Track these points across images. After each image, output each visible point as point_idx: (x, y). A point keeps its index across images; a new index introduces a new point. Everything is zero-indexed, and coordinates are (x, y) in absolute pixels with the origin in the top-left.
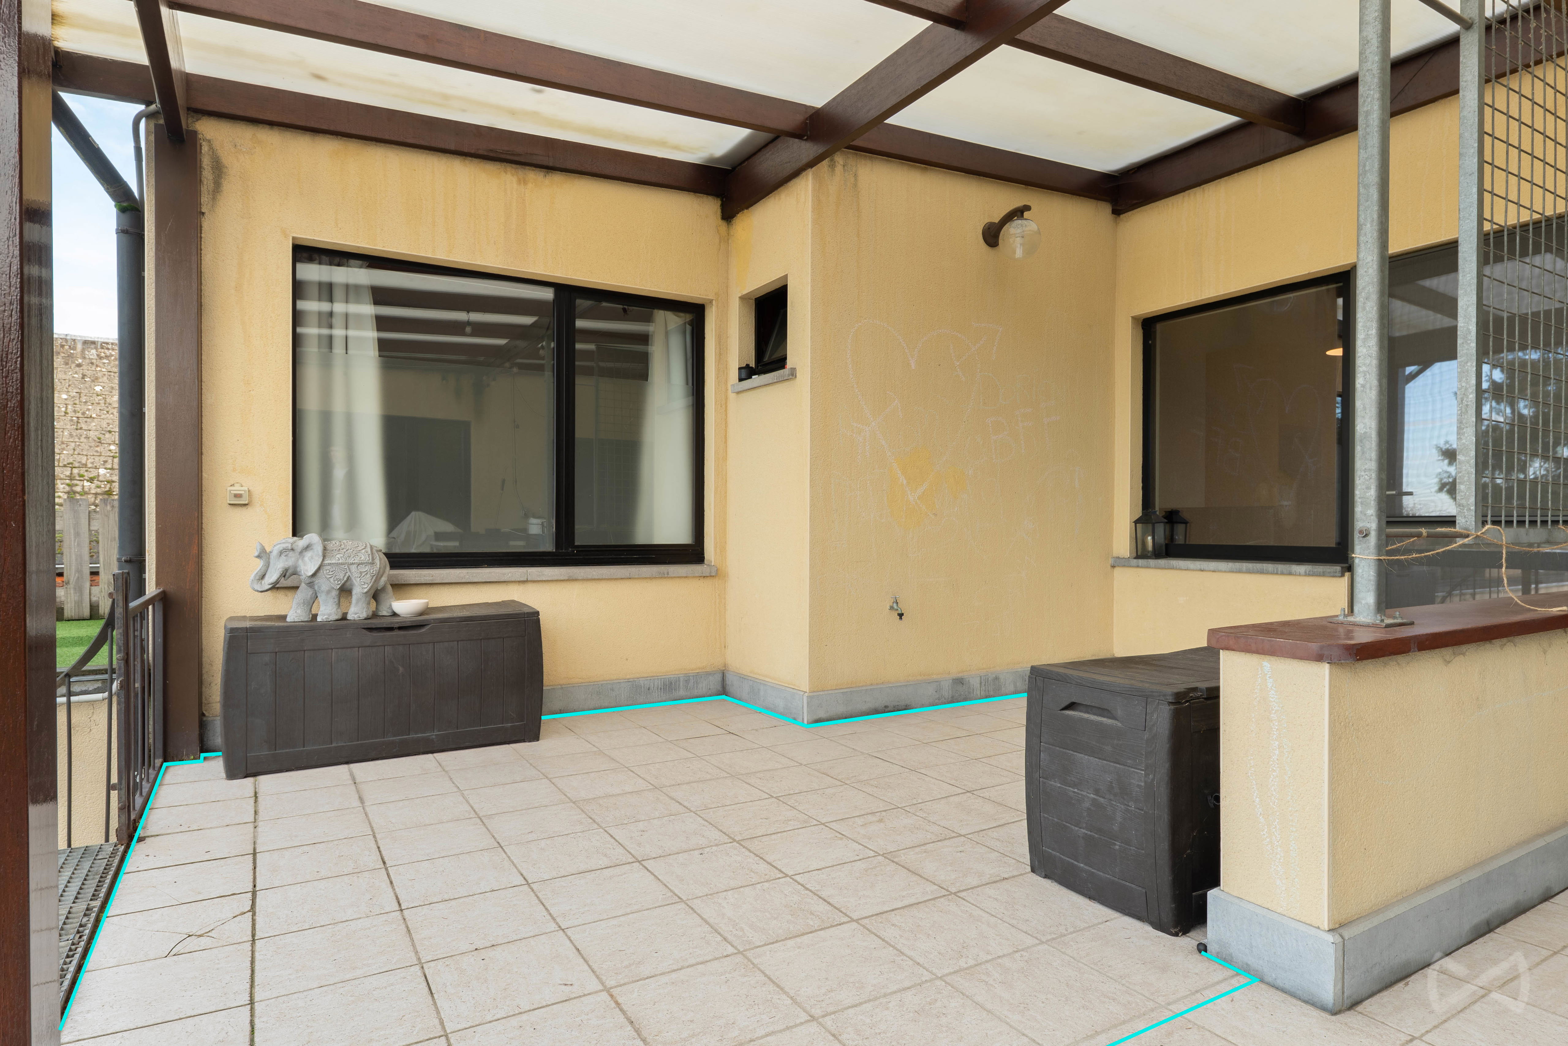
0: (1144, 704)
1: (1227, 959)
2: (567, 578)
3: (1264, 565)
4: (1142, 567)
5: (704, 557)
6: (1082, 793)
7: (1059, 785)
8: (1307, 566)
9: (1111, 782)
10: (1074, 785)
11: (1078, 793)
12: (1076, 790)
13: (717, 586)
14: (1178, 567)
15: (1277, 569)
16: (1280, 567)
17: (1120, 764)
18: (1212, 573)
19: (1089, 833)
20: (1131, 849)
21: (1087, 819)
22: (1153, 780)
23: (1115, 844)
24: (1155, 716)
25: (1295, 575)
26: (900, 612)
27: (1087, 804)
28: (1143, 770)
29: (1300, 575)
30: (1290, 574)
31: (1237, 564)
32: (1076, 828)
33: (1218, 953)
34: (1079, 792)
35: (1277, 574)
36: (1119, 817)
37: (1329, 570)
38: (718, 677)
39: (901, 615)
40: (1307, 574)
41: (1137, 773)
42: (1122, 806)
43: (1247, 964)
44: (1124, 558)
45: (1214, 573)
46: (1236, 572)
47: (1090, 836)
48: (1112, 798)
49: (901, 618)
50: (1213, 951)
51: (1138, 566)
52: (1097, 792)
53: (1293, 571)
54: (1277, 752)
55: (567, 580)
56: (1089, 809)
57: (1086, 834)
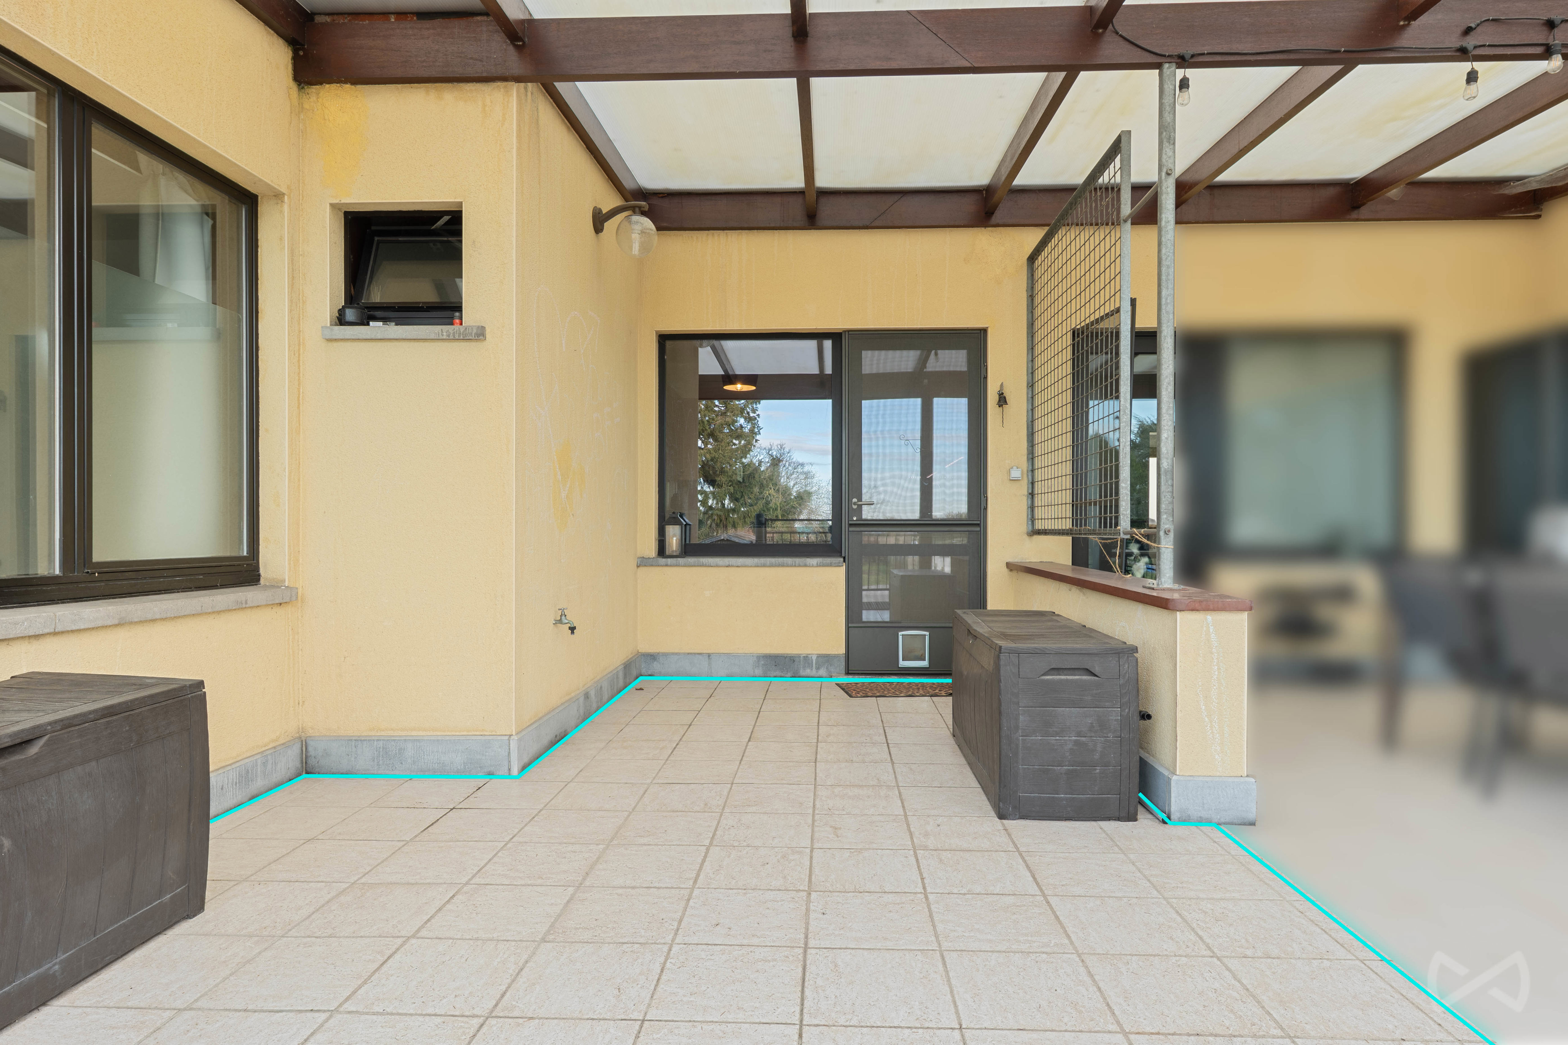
0: (1117, 659)
1: (1185, 819)
2: (116, 622)
3: (785, 559)
4: (671, 566)
5: (259, 575)
6: (1064, 738)
7: (1040, 738)
8: (818, 559)
9: (1091, 723)
10: (1057, 734)
11: (1061, 740)
12: (1057, 738)
13: (290, 616)
14: (707, 564)
15: (795, 562)
16: (798, 560)
17: (1098, 708)
18: (736, 568)
19: (1072, 768)
20: (1109, 769)
21: (1069, 757)
22: (1129, 712)
23: (1096, 769)
24: (1127, 666)
25: (809, 566)
26: (572, 626)
27: (1070, 746)
28: (1118, 708)
29: (813, 566)
30: (805, 566)
31: (761, 559)
32: (1059, 768)
33: (1179, 818)
34: (1061, 738)
35: (795, 566)
36: (1099, 748)
37: (835, 562)
38: (296, 749)
39: (572, 629)
40: (818, 566)
41: (1114, 711)
42: (1102, 739)
43: (1200, 817)
44: (649, 558)
45: (738, 568)
46: (761, 566)
47: (1073, 769)
48: (1093, 734)
49: (573, 633)
50: (1176, 818)
51: (667, 565)
52: (1079, 734)
53: (808, 563)
54: (1216, 673)
55: (116, 625)
56: (1070, 749)
57: (1069, 770)
